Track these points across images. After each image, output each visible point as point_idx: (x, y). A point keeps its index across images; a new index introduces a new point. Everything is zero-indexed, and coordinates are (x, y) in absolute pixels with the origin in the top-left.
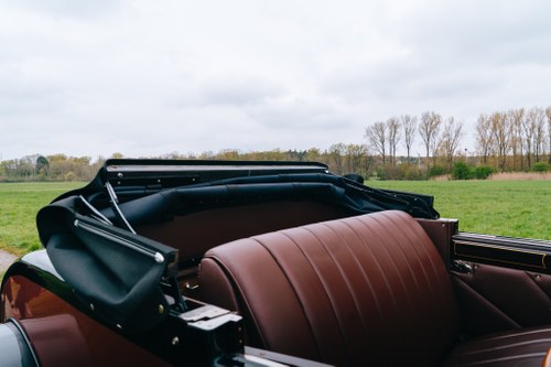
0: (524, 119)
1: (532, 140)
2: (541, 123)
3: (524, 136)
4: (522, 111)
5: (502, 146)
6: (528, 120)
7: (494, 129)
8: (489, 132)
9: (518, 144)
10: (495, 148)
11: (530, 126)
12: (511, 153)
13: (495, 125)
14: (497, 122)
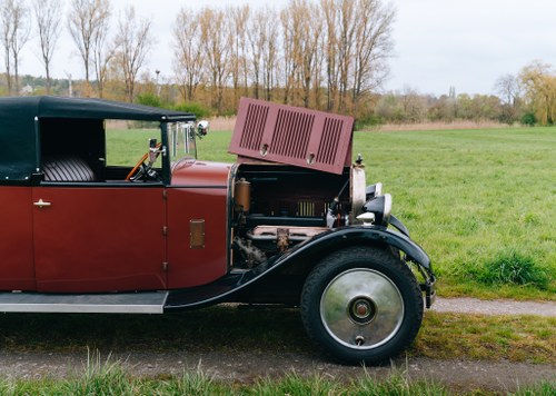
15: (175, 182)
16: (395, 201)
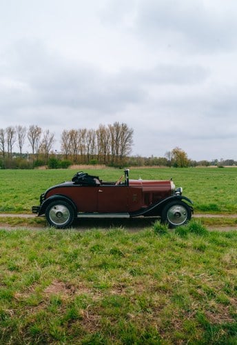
15: (130, 185)
16: (183, 189)
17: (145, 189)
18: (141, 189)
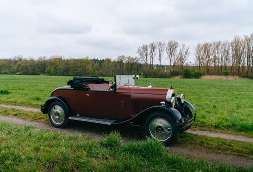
0: (220, 47)
1: (223, 58)
2: (228, 49)
3: (220, 56)
4: (219, 43)
5: (209, 62)
6: (222, 48)
7: (205, 52)
8: (202, 53)
9: (216, 60)
10: (205, 62)
11: (223, 50)
12: (213, 65)
13: (205, 50)
14: (207, 48)
17: (133, 96)
18: (130, 96)
